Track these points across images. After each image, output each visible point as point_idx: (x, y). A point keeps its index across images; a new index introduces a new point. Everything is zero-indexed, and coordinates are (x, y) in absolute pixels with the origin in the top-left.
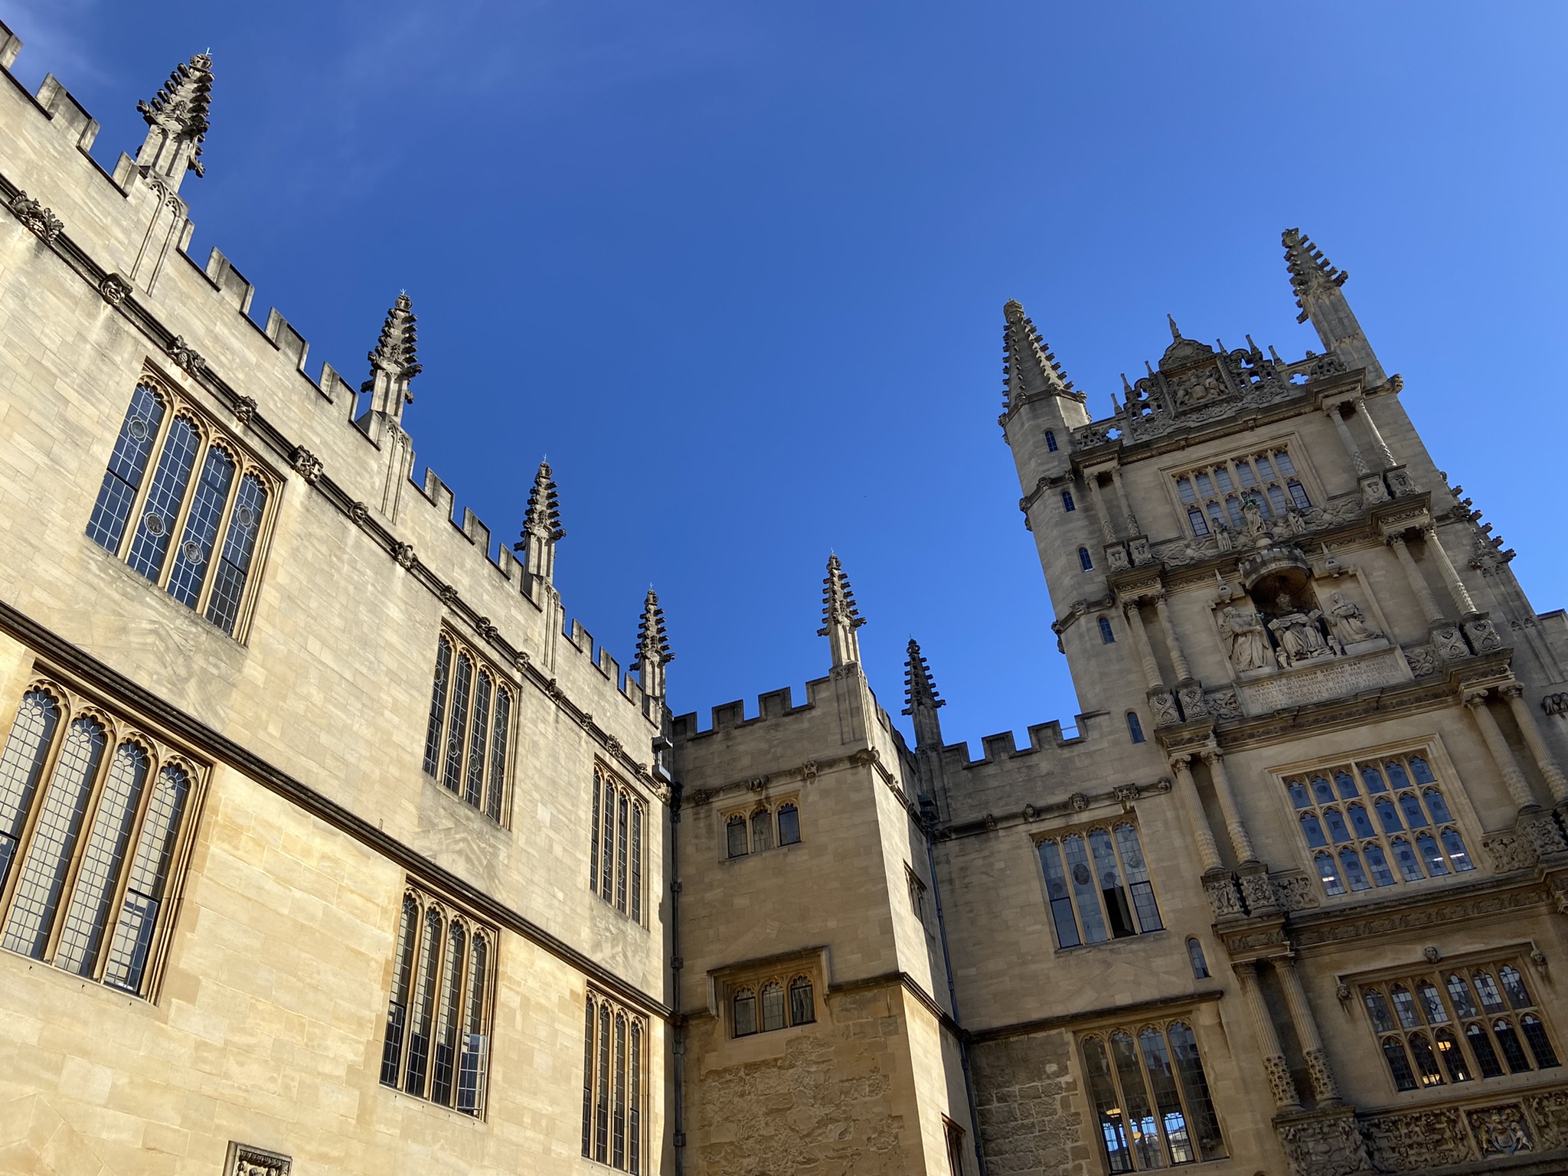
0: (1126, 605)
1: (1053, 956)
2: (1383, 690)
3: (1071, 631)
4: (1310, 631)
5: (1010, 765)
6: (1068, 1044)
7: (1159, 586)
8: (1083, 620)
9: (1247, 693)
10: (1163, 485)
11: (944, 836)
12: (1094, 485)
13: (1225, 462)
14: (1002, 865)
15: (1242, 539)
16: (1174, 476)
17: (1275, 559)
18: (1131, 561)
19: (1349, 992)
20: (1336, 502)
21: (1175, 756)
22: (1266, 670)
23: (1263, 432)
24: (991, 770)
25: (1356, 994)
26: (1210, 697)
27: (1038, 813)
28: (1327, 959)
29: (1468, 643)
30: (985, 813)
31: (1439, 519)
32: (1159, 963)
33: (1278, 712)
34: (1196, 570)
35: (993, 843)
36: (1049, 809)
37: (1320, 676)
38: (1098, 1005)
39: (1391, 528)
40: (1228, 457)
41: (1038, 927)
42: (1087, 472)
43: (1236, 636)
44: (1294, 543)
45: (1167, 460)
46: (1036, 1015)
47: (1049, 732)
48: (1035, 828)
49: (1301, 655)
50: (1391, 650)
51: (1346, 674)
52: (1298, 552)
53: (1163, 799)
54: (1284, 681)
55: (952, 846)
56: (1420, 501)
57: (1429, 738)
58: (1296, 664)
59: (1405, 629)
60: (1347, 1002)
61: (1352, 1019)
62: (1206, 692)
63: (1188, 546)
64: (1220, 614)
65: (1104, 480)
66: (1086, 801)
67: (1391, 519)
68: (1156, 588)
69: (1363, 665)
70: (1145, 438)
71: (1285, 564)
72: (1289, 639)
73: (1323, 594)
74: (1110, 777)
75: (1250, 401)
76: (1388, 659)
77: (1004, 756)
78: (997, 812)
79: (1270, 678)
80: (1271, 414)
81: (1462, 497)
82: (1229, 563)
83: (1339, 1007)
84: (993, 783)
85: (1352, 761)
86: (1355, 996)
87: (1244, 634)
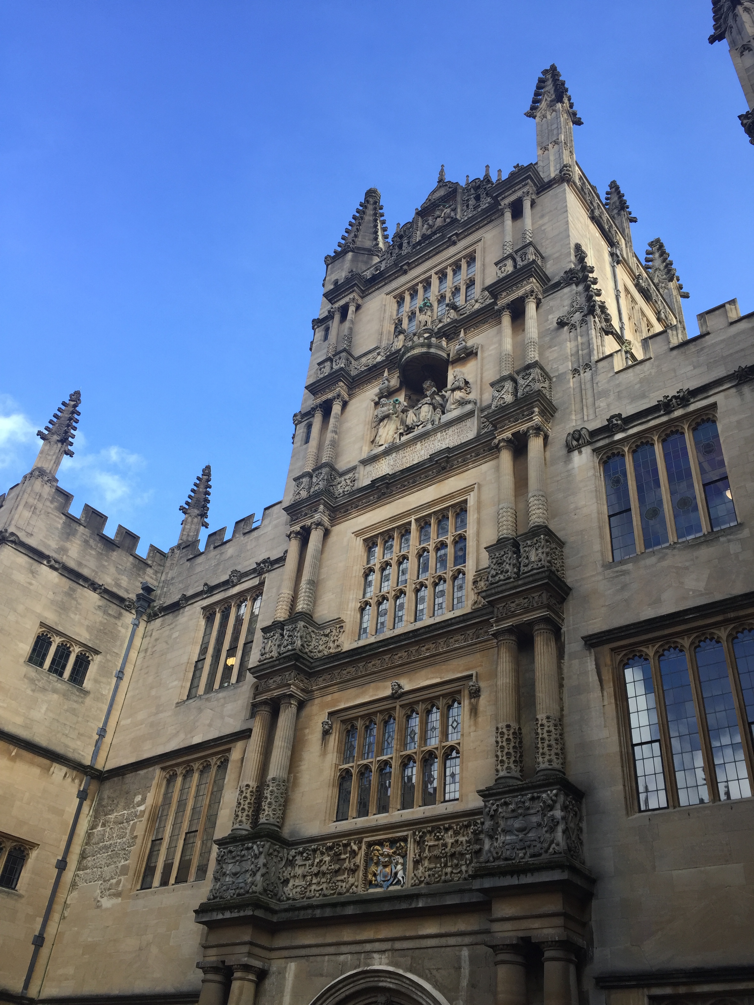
1: (174, 707)
2: (448, 450)
5: (214, 553)
6: (153, 778)
7: (337, 390)
9: (365, 470)
10: (383, 308)
11: (157, 615)
12: (335, 318)
13: (430, 277)
14: (177, 634)
16: (395, 297)
19: (331, 728)
20: (486, 292)
21: (292, 530)
23: (462, 244)
24: (202, 558)
25: (337, 727)
26: (344, 478)
27: (210, 590)
28: (329, 698)
29: (515, 392)
32: (229, 708)
33: (374, 482)
34: (373, 372)
35: (180, 616)
36: (218, 586)
37: (419, 445)
38: (183, 745)
39: (505, 301)
40: (433, 271)
41: (176, 683)
42: (334, 307)
43: (380, 422)
44: (442, 332)
45: (394, 284)
46: (148, 754)
47: (246, 523)
48: (206, 602)
49: (410, 430)
51: (436, 441)
54: (394, 455)
55: (157, 623)
57: (471, 489)
60: (327, 737)
61: (324, 753)
63: (378, 354)
64: (378, 408)
65: (344, 312)
66: (241, 576)
67: (504, 294)
68: (335, 392)
69: (450, 431)
76: (466, 421)
77: (212, 546)
78: (189, 593)
79: (383, 454)
82: (396, 361)
83: (320, 742)
84: (198, 570)
85: (413, 518)
86: (334, 731)
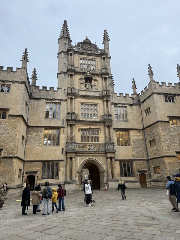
0: (69, 74)
1: (44, 118)
2: (95, 96)
3: (60, 75)
4: (90, 86)
5: (45, 91)
6: (42, 129)
7: (74, 73)
8: (62, 74)
9: (80, 92)
10: (79, 59)
11: (32, 99)
12: (69, 55)
13: (87, 59)
14: (40, 105)
15: (86, 71)
17: (89, 75)
18: (71, 68)
20: (98, 71)
21: (69, 97)
22: (83, 89)
23: (93, 57)
24: (42, 91)
25: (80, 130)
26: (76, 91)
28: (78, 126)
29: (106, 93)
30: (40, 97)
31: (109, 77)
32: (58, 122)
33: (83, 95)
34: (79, 73)
35: (40, 101)
36: (49, 99)
37: (89, 92)
38: (48, 126)
39: (104, 76)
41: (43, 114)
42: (69, 52)
43: (81, 84)
44: (92, 74)
45: (80, 56)
46: (39, 125)
47: (53, 89)
48: (47, 101)
49: (88, 89)
50: (98, 92)
51: (92, 93)
52: (92, 75)
53: (65, 102)
55: (33, 100)
56: (108, 74)
57: (98, 103)
58: (87, 90)
59: (100, 90)
61: (79, 133)
62: (75, 90)
63: (79, 69)
64: (80, 80)
65: (71, 55)
68: (73, 74)
69: (94, 92)
70: (78, 51)
71: (90, 76)
72: (87, 86)
73: (93, 82)
74: (59, 97)
75: (93, 52)
76: (97, 92)
79: (84, 91)
80: (95, 55)
81: (112, 76)
82: (83, 73)
83: (78, 131)
84: (42, 93)
85: (89, 104)
87: (82, 84)
